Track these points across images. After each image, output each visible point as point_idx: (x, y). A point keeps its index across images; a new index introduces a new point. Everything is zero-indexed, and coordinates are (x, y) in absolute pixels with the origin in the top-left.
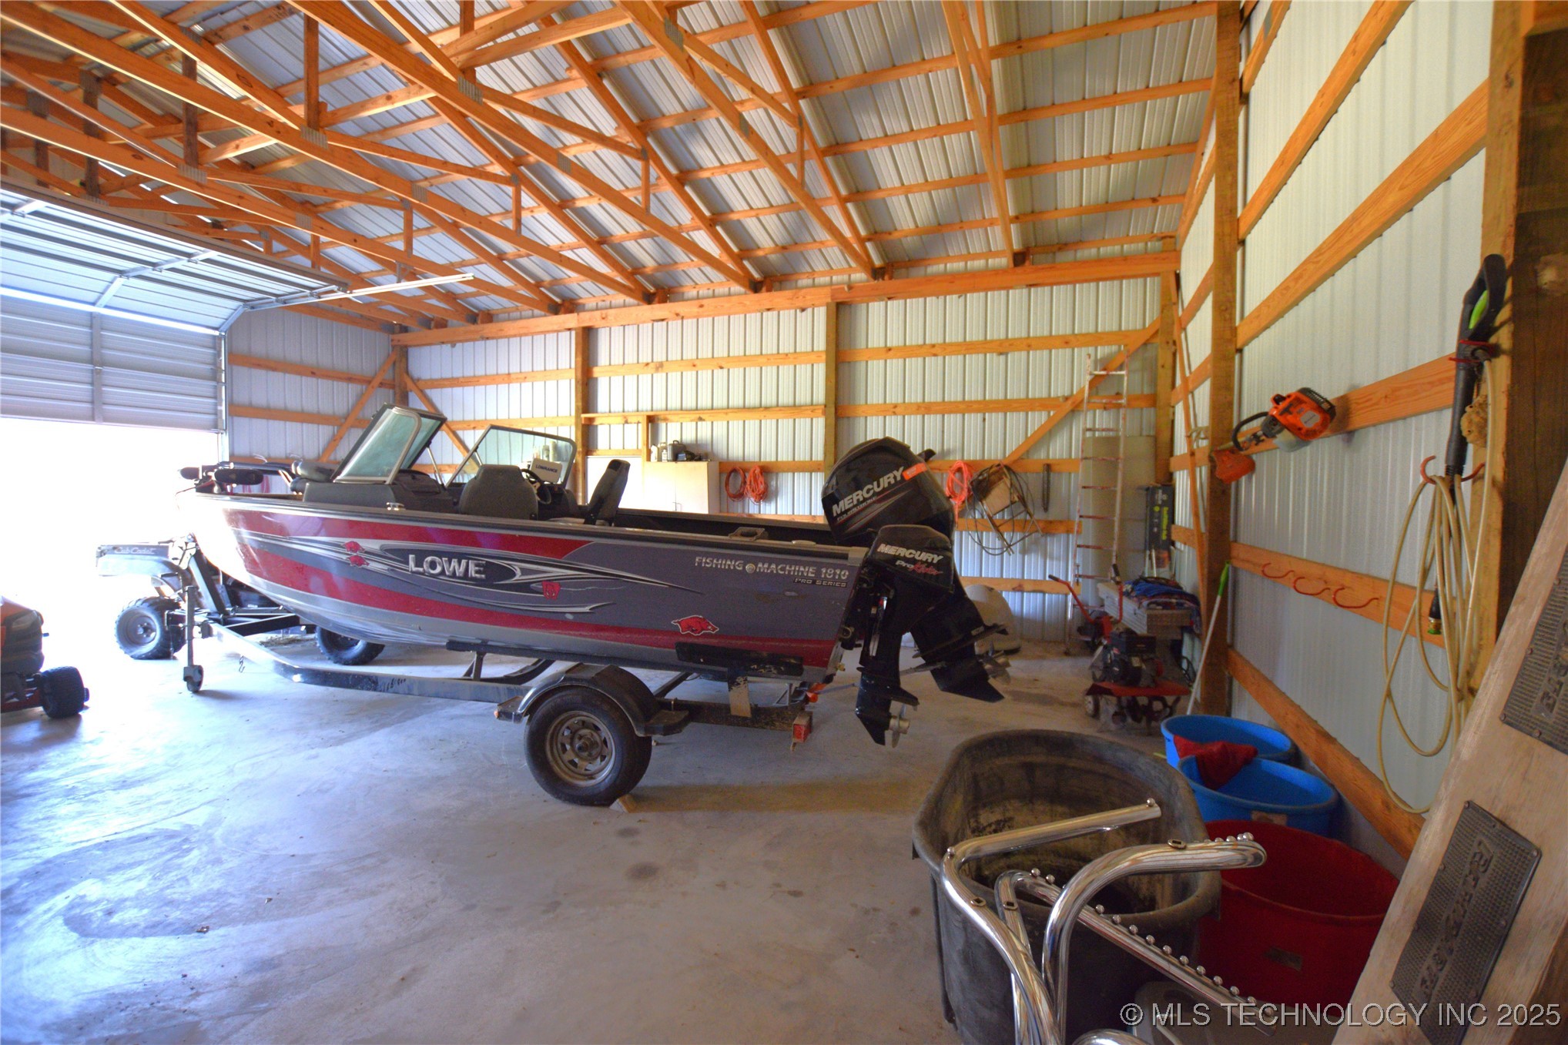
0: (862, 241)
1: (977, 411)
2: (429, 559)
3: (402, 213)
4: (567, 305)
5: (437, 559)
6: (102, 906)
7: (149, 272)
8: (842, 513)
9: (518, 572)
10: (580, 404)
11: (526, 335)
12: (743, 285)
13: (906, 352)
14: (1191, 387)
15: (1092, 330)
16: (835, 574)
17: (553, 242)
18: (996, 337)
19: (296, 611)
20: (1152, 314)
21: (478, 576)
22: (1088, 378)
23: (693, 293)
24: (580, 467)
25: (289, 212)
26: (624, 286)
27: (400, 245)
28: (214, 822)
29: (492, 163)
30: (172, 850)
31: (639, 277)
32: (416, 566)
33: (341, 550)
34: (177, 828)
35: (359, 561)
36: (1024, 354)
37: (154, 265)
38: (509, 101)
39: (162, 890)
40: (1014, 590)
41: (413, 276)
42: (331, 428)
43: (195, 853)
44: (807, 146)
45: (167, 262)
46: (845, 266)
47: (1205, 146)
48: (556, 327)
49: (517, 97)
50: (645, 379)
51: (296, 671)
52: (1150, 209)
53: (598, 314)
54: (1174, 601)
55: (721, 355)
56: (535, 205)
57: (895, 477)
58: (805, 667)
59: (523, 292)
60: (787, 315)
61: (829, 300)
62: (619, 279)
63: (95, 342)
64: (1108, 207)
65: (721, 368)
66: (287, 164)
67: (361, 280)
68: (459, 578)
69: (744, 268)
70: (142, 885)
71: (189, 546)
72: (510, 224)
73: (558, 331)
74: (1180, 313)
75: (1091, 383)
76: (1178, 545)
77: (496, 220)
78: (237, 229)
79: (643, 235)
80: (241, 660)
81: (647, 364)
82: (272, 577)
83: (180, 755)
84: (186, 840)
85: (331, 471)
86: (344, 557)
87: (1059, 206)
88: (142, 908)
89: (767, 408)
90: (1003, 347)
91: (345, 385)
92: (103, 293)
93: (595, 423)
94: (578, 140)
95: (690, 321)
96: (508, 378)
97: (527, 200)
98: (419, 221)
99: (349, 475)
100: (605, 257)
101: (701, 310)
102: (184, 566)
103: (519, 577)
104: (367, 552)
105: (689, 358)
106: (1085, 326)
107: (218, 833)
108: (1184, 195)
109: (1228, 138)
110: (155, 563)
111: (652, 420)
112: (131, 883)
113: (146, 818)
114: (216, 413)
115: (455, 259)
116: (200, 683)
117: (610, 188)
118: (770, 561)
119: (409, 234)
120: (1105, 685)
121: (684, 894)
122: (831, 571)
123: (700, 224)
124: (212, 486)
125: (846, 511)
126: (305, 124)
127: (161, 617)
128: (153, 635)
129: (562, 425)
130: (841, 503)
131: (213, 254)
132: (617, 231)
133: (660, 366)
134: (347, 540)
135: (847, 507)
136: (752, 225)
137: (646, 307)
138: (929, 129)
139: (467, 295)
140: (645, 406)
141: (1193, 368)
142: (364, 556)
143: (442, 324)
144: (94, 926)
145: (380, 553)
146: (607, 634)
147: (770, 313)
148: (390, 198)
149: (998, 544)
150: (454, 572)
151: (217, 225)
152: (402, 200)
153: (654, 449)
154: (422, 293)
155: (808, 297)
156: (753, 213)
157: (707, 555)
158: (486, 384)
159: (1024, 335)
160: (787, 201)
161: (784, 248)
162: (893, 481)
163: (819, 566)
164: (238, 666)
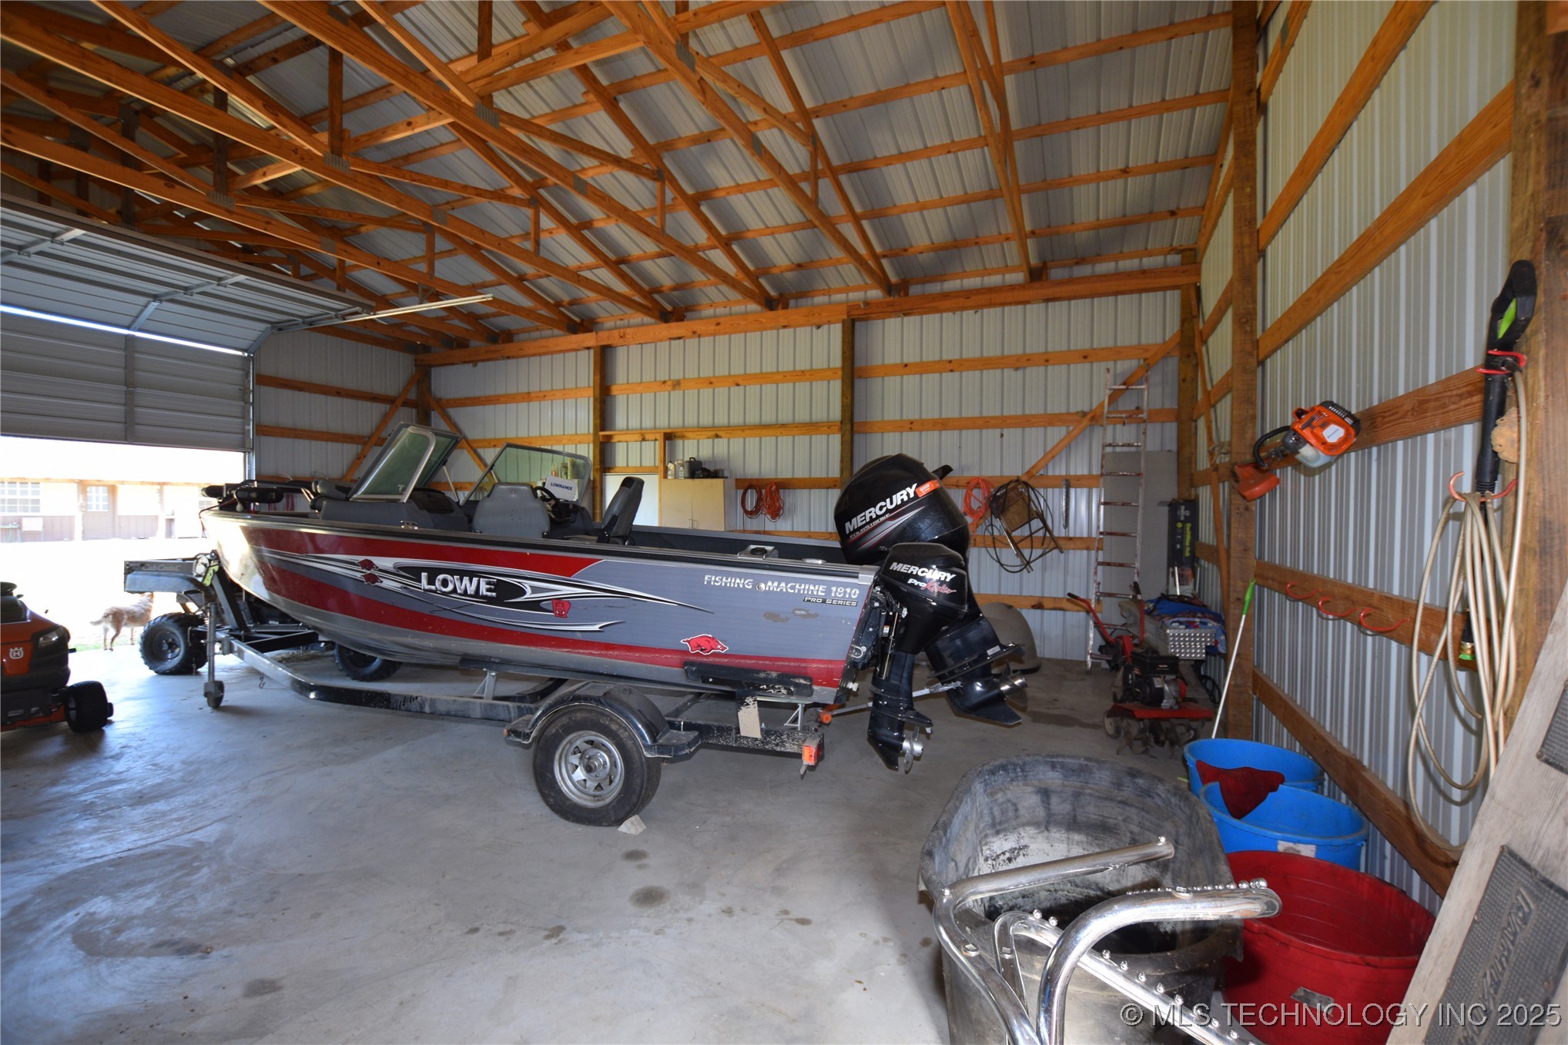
0: (877, 258)
1: (994, 427)
2: (441, 577)
3: (424, 236)
4: (585, 324)
5: (449, 577)
6: (111, 924)
7: (181, 296)
8: (855, 531)
9: (529, 590)
10: (598, 422)
11: (546, 354)
12: (759, 303)
13: (922, 368)
14: (1213, 402)
15: (1111, 344)
16: (845, 592)
17: (572, 263)
18: (1013, 352)
19: (315, 628)
20: (1173, 326)
21: (489, 594)
22: (1108, 392)
23: (710, 312)
24: (598, 484)
25: (315, 237)
26: (641, 305)
27: (422, 267)
28: (224, 840)
29: (512, 187)
30: (182, 867)
31: (656, 296)
32: (429, 584)
33: (356, 568)
34: (188, 845)
35: (372, 579)
36: (1042, 369)
37: (186, 289)
38: (525, 125)
39: (170, 908)
40: (1034, 607)
41: (436, 297)
42: (355, 446)
43: (205, 871)
44: (820, 166)
45: (198, 286)
46: (862, 283)
47: (1223, 158)
48: (574, 346)
49: (536, 121)
50: (663, 396)
51: (312, 688)
52: (1170, 222)
53: (616, 332)
54: (1197, 620)
55: (737, 373)
56: (554, 226)
57: (908, 494)
58: (815, 688)
59: (544, 312)
60: (803, 332)
61: (845, 317)
62: (637, 298)
63: (129, 365)
64: (1125, 223)
65: (738, 385)
66: (314, 190)
67: (386, 302)
68: (471, 596)
69: (760, 286)
70: (150, 903)
71: (213, 563)
72: (528, 245)
73: (576, 350)
74: (1201, 326)
75: (1110, 396)
76: (1202, 562)
77: (516, 242)
78: (267, 253)
79: (660, 255)
80: (261, 675)
81: (664, 382)
82: (290, 595)
83: (197, 771)
84: (197, 858)
85: (350, 489)
86: (359, 575)
87: (1077, 221)
88: (149, 926)
89: (783, 425)
90: (1021, 362)
91: (369, 404)
92: (137, 317)
93: (614, 440)
94: (596, 163)
95: (707, 338)
96: (528, 397)
97: (546, 222)
98: (441, 244)
99: (364, 493)
100: (623, 276)
101: (718, 328)
102: (207, 582)
103: (529, 595)
104: (380, 570)
105: (706, 375)
106: (1103, 340)
107: (229, 850)
108: (1203, 208)
109: (1246, 148)
110: (180, 580)
111: (669, 437)
112: (140, 901)
113: (161, 834)
114: (245, 433)
115: (477, 281)
116: (220, 699)
117: (626, 209)
118: (780, 580)
119: (431, 256)
120: (1127, 705)
121: (690, 920)
122: (841, 590)
123: (716, 243)
124: (234, 504)
125: (859, 529)
126: (329, 151)
127: (184, 633)
128: (177, 650)
129: (580, 443)
130: (854, 520)
131: (241, 278)
132: (634, 251)
133: (677, 384)
134: (361, 558)
135: (860, 524)
136: (768, 244)
137: (664, 325)
138: (943, 146)
139: (487, 316)
140: (663, 423)
141: (1215, 383)
142: (377, 573)
143: (462, 344)
144: (102, 944)
145: (393, 570)
146: (616, 653)
147: (786, 330)
148: (412, 222)
149: (1018, 561)
150: (466, 590)
151: (247, 250)
152: (425, 224)
153: (671, 466)
154: (444, 314)
155: (824, 314)
156: (769, 231)
157: (716, 574)
158: (506, 402)
159: (1042, 350)
160: (802, 220)
161: (800, 266)
162: (906, 499)
163: (830, 584)
164: (258, 682)
